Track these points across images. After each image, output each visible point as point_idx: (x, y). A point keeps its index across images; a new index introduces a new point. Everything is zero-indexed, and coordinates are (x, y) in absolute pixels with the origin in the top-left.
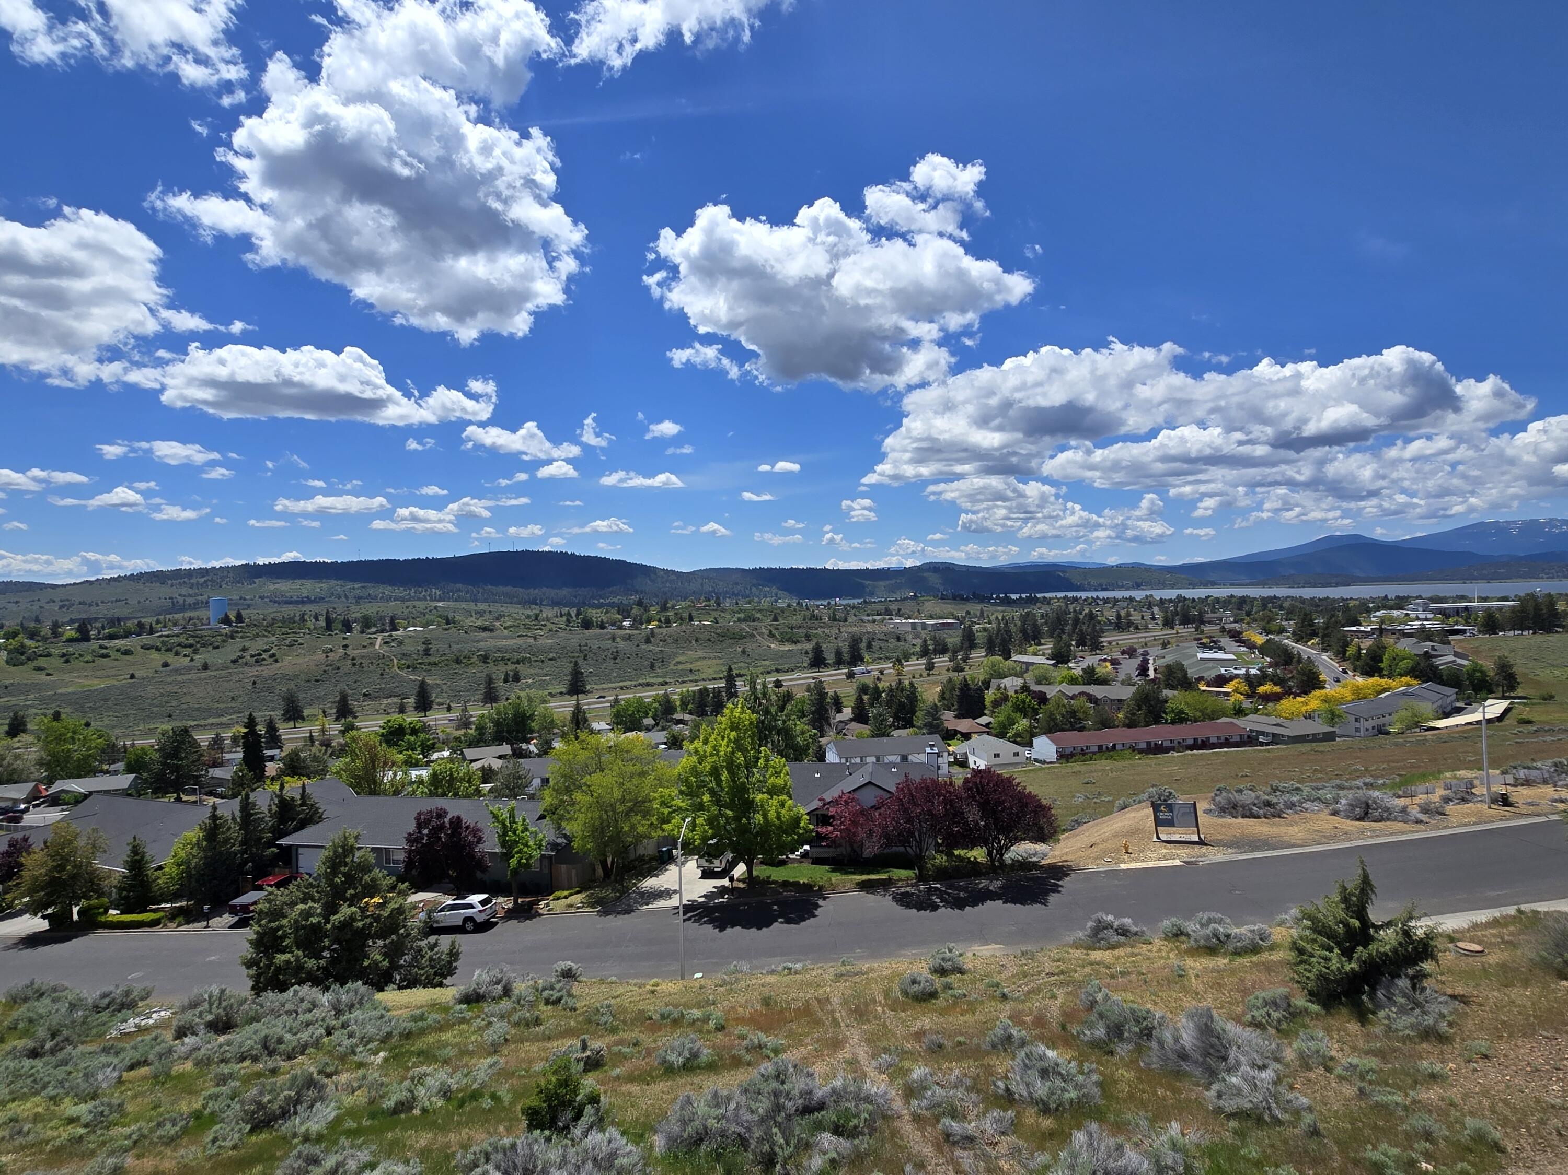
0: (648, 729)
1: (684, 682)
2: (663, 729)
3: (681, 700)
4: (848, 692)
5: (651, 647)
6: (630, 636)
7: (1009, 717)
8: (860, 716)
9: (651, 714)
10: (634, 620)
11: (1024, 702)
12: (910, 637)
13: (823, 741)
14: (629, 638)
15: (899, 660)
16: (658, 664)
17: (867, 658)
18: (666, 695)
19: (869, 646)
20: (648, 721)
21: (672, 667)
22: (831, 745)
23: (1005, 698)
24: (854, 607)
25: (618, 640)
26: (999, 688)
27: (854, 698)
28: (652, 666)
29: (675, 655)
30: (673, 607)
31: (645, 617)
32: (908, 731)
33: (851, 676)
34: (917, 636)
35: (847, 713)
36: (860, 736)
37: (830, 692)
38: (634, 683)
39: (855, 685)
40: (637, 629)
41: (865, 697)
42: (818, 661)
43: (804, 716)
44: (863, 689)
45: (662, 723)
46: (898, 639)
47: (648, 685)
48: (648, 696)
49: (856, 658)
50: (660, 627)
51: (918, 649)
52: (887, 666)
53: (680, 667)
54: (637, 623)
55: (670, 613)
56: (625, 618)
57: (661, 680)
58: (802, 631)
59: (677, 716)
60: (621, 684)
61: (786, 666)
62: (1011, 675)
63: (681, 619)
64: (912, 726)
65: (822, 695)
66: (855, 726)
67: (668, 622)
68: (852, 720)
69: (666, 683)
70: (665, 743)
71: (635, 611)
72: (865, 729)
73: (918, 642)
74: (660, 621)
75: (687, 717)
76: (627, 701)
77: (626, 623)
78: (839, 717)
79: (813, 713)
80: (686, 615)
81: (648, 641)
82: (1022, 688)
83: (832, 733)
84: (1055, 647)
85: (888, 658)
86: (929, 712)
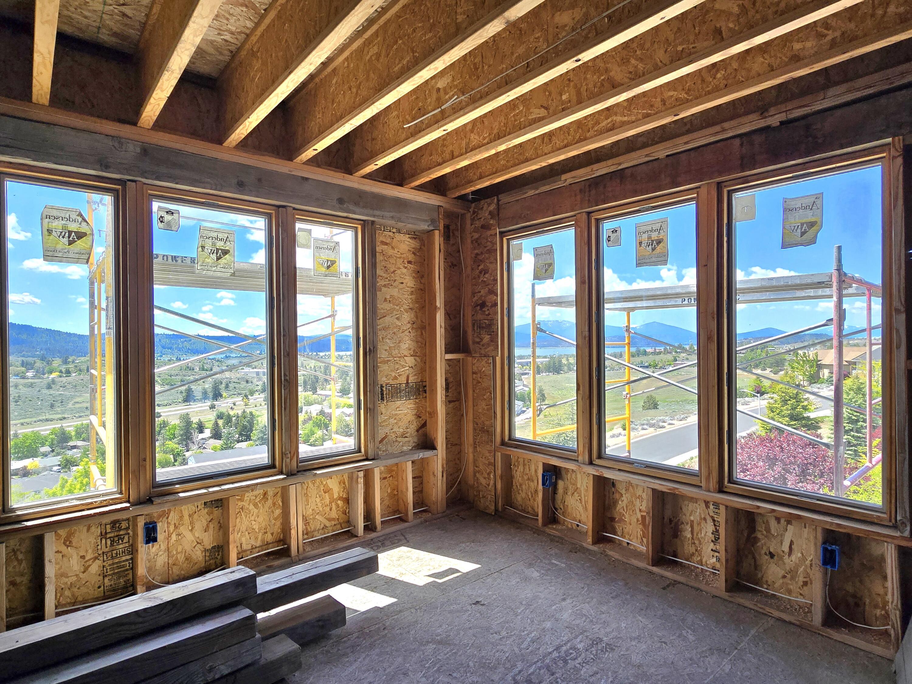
0: (45, 455)
1: (80, 417)
2: (58, 454)
3: (76, 431)
4: (209, 418)
5: (52, 392)
6: (32, 384)
7: (311, 430)
8: (216, 435)
9: (47, 443)
10: (37, 372)
11: (321, 420)
12: (255, 381)
13: (187, 454)
14: (31, 385)
15: (246, 396)
16: (57, 404)
17: (224, 394)
18: (62, 430)
19: (227, 387)
20: (46, 449)
21: (70, 405)
22: (192, 458)
23: (310, 419)
24: (218, 361)
25: (21, 387)
26: (307, 413)
27: (212, 422)
28: (52, 406)
29: (72, 397)
30: (73, 362)
31: (46, 369)
32: (246, 443)
33: (212, 407)
34: (260, 379)
35: (207, 433)
36: (215, 449)
37: (195, 420)
38: (35, 419)
39: (215, 414)
40: (39, 378)
41: (220, 422)
42: (188, 398)
43: (175, 437)
44: (220, 416)
45: (57, 450)
46: (247, 382)
47: (47, 420)
48: (45, 430)
49: (217, 395)
50: (61, 377)
51: (259, 388)
52: (238, 400)
53: (77, 406)
54: (40, 373)
55: (71, 366)
56: (28, 370)
57: (60, 416)
58: (179, 378)
59: (71, 443)
60: (22, 421)
61: (165, 402)
62: (316, 403)
63: (80, 370)
64: (250, 440)
65: (188, 423)
66: (212, 441)
67: (68, 372)
68: (211, 437)
69: (64, 418)
70: (59, 465)
71: (39, 364)
72: (218, 443)
73: (260, 383)
74: (61, 372)
75: (80, 443)
76: (25, 436)
77: (30, 374)
78: (201, 436)
79: (181, 435)
80: (84, 367)
81: (49, 387)
82: (320, 412)
83: (194, 447)
84: (342, 385)
85: (240, 394)
86: (261, 431)
